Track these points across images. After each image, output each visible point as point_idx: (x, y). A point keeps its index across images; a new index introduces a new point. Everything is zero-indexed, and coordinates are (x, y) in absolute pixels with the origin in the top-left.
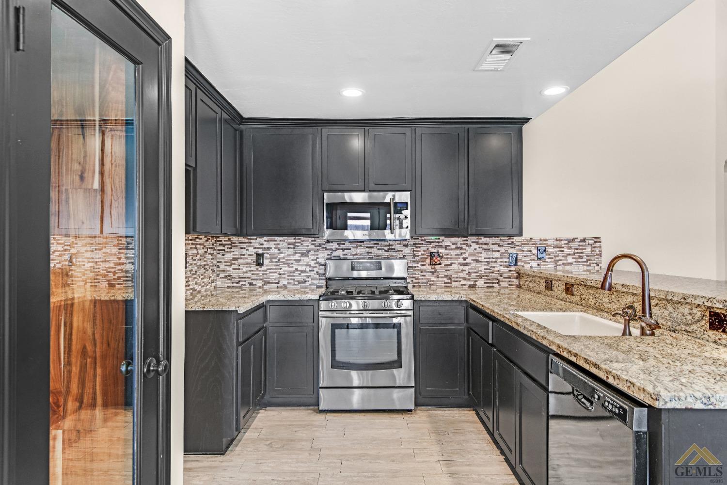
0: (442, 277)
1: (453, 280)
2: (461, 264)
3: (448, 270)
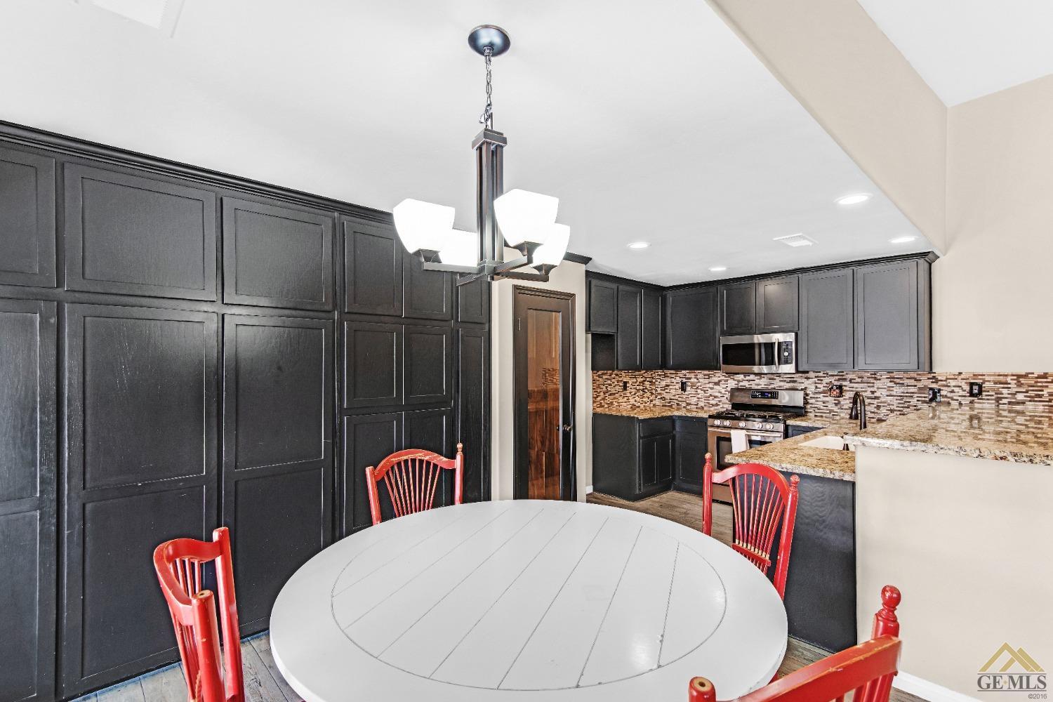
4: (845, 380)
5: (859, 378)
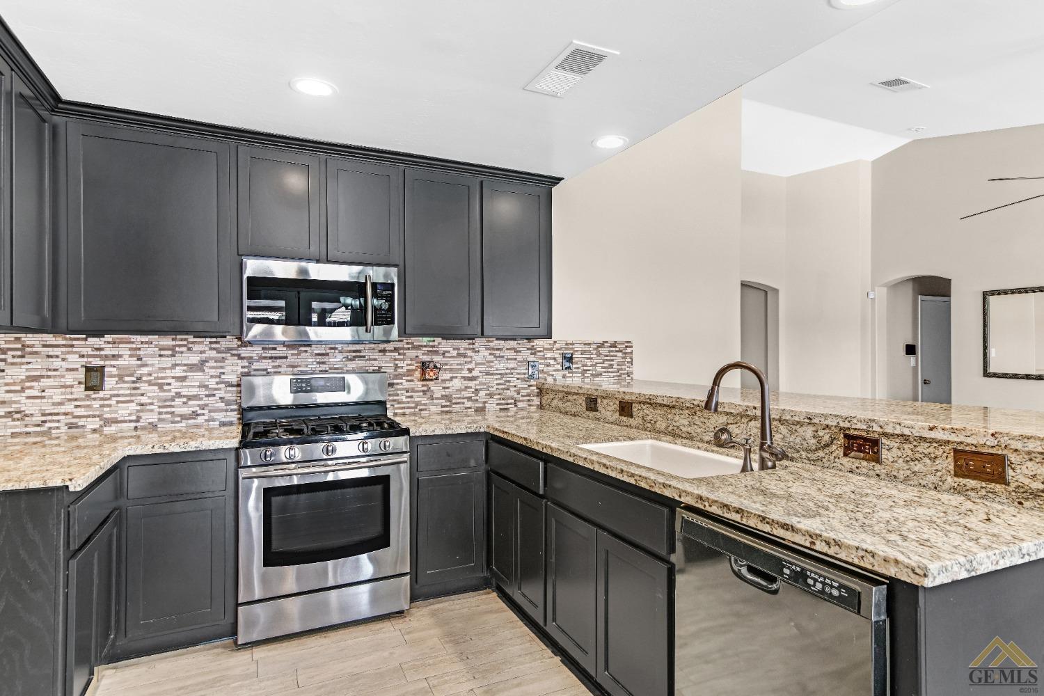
0: (437, 399)
1: (454, 401)
2: (465, 378)
3: (448, 388)
4: (436, 353)
5: (454, 349)
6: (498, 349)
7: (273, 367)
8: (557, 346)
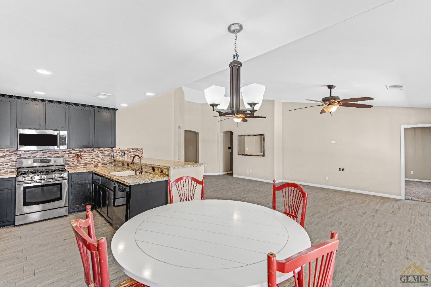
0: (82, 164)
1: (87, 164)
2: (91, 158)
3: (85, 161)
4: (82, 152)
5: (88, 151)
6: (102, 151)
7: (28, 156)
8: (120, 149)
